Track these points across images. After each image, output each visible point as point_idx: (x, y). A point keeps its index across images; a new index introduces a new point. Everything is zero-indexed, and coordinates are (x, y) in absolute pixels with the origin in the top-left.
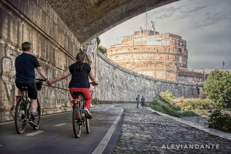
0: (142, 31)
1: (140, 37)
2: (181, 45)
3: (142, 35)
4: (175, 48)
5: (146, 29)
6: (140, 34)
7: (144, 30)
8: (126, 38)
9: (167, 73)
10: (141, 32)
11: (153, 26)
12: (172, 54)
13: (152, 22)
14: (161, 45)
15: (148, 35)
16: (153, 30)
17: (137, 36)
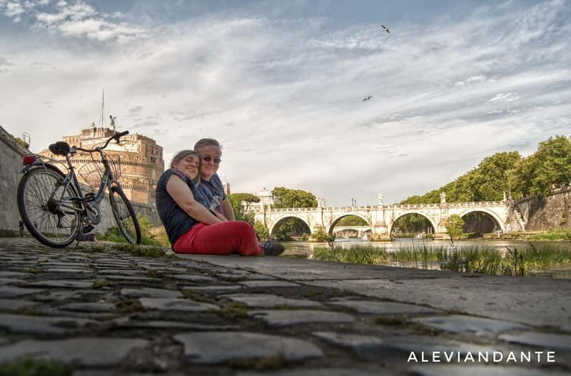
0: (95, 130)
1: (91, 139)
2: (155, 152)
3: (94, 135)
4: (146, 156)
5: (101, 127)
6: (92, 134)
7: (97, 128)
8: (68, 139)
9: (134, 191)
10: (93, 131)
11: (113, 123)
12: (142, 165)
13: (111, 117)
14: (124, 150)
15: (104, 136)
16: (112, 128)
17: (86, 137)
